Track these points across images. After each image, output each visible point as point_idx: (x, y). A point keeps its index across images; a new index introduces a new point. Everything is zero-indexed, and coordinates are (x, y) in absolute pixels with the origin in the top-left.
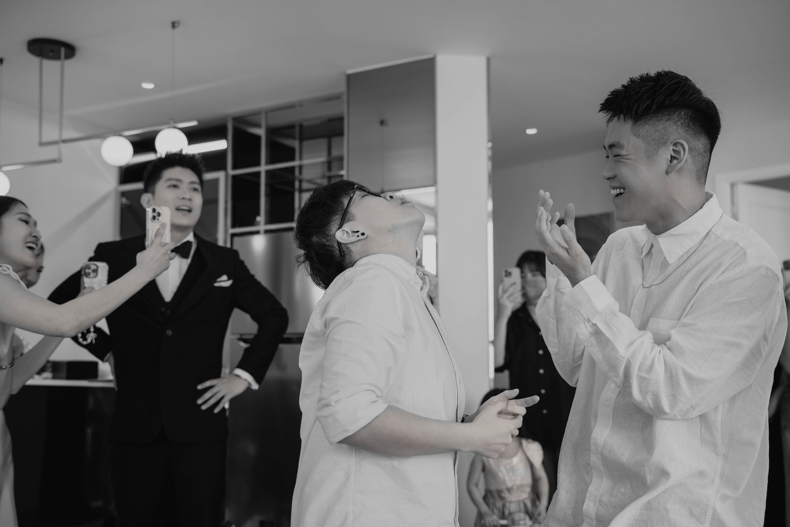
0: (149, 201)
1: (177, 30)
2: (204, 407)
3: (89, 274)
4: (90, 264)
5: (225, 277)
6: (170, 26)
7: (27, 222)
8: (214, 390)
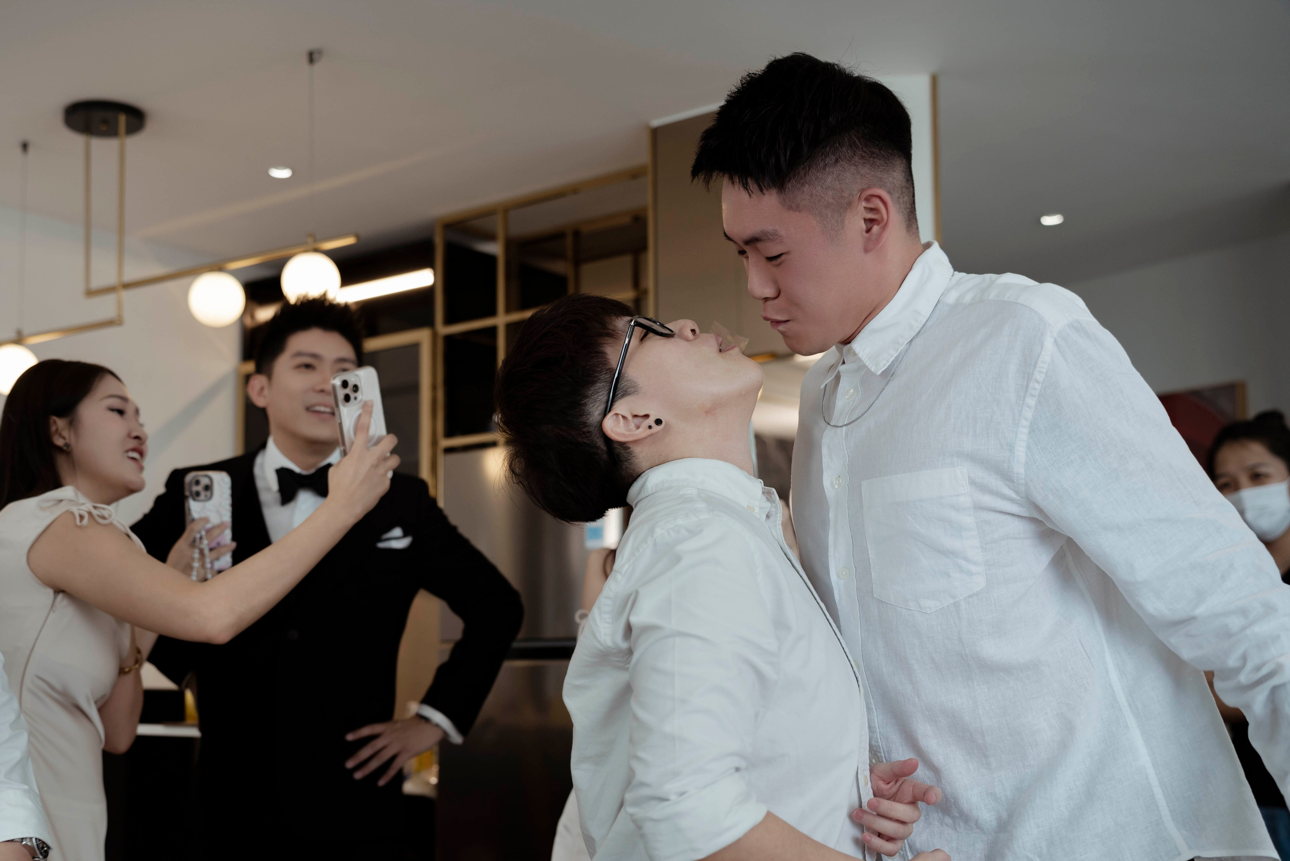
0: (262, 389)
1: (317, 66)
2: (358, 775)
3: (198, 494)
4: (200, 476)
5: (397, 532)
6: (305, 59)
7: (121, 412)
8: (378, 744)
